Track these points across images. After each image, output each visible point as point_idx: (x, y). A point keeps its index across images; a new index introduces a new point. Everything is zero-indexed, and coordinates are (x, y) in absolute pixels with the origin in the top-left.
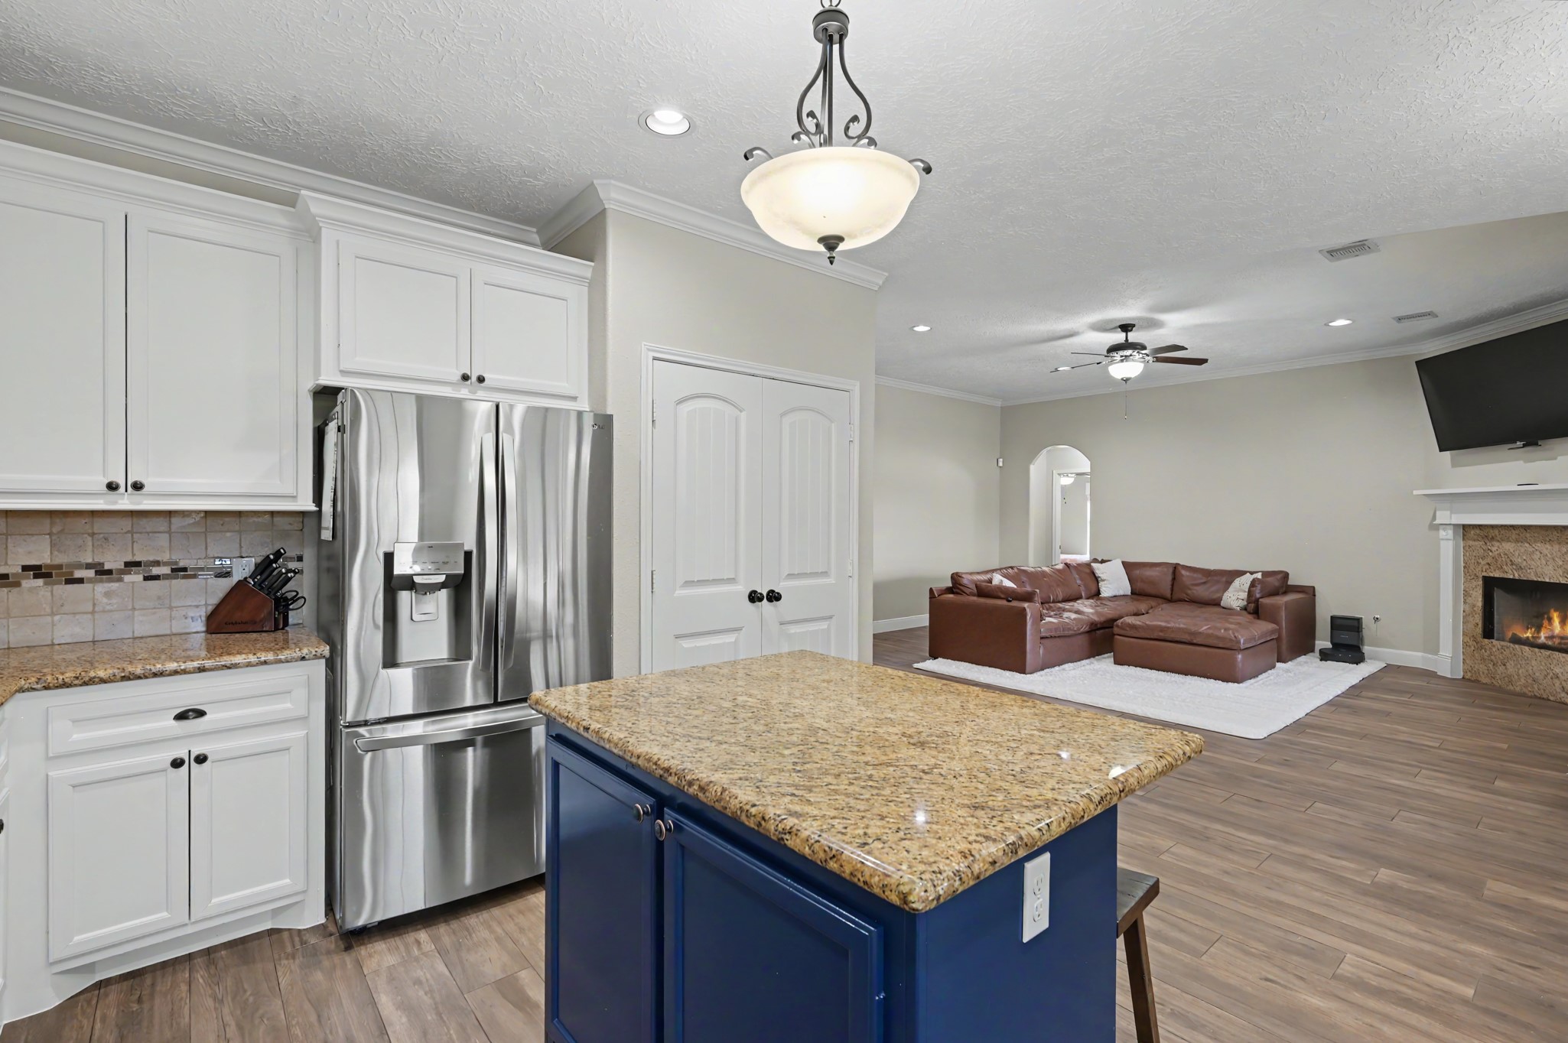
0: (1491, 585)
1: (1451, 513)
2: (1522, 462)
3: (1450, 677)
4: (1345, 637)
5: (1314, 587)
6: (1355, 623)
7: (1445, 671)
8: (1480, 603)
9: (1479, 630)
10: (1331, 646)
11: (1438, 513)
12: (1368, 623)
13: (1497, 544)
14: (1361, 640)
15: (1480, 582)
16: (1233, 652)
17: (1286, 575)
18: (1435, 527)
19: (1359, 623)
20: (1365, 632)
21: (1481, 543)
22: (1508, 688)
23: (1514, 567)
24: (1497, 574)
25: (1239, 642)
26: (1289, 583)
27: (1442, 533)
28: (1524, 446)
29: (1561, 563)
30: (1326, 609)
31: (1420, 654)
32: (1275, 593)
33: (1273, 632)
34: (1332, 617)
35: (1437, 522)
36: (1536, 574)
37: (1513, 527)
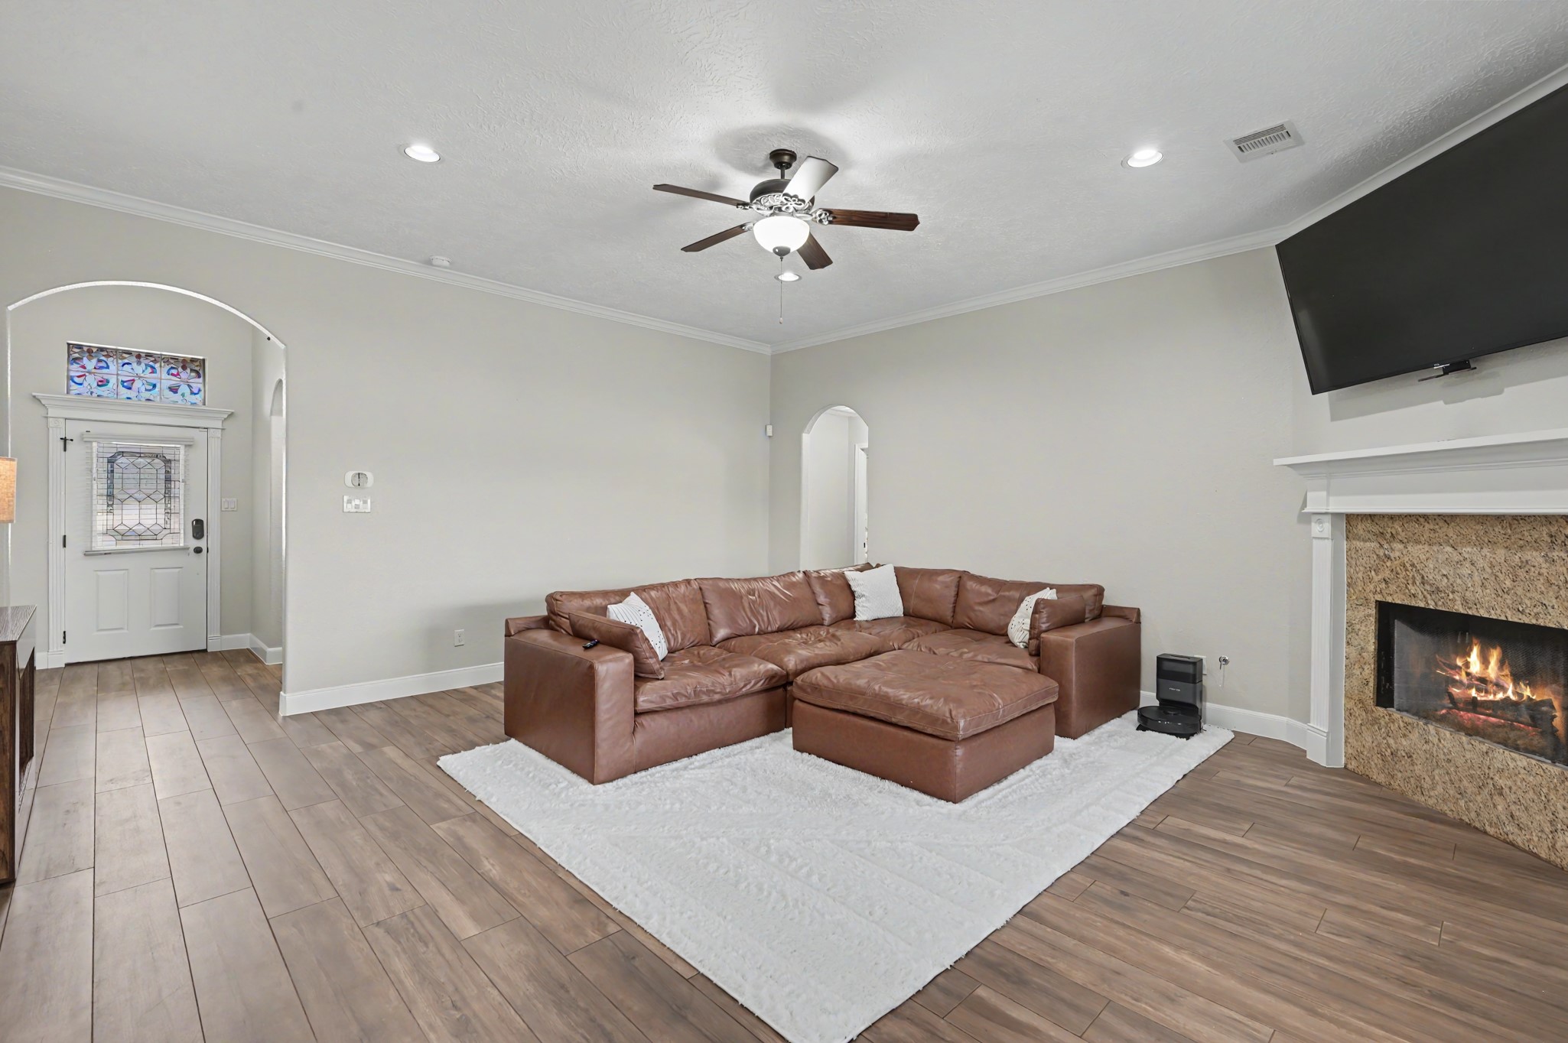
0: (1388, 614)
1: (1328, 494)
2: (1441, 403)
3: (1324, 764)
4: (1178, 691)
5: (1139, 609)
6: (1190, 669)
7: (1318, 755)
8: (1372, 647)
9: (1370, 692)
10: (1157, 703)
11: (1309, 495)
12: (1210, 666)
13: (1398, 546)
14: (1201, 695)
15: (1373, 611)
16: (948, 743)
17: (1100, 591)
18: (1306, 518)
19: (1195, 669)
20: (1207, 682)
21: (1373, 545)
22: (1416, 797)
23: (1428, 587)
24: (1398, 600)
25: (956, 728)
26: (1105, 602)
27: (1316, 529)
28: (1446, 372)
29: (1508, 583)
30: (1155, 644)
31: (1285, 719)
32: (1075, 620)
33: (1048, 693)
34: (1158, 658)
35: (1307, 510)
36: (1465, 601)
37: (1426, 517)
